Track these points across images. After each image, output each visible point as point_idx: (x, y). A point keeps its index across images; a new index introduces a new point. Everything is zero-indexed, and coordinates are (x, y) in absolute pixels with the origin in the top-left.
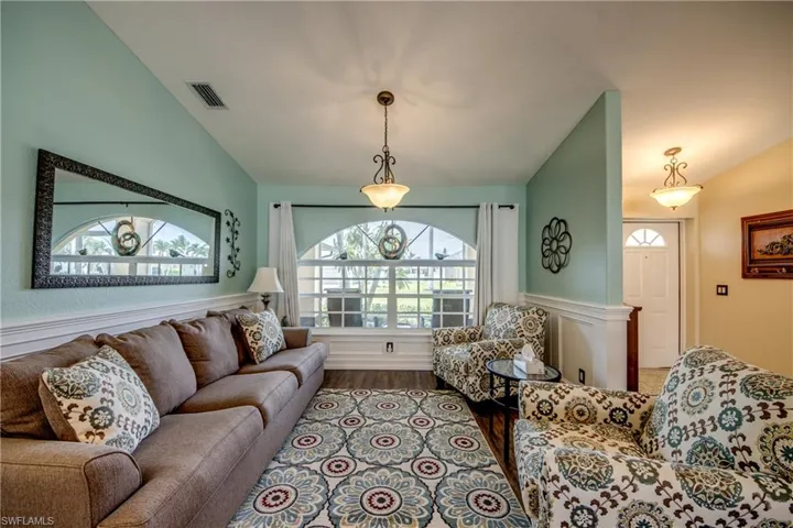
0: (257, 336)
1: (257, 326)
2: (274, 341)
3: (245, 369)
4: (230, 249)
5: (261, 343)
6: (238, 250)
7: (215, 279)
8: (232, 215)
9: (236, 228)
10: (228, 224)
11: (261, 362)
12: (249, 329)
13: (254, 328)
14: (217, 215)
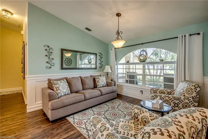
0: (98, 82)
1: (98, 79)
2: (103, 84)
3: (95, 89)
4: (100, 61)
5: (99, 83)
6: (102, 62)
7: (96, 68)
8: (100, 53)
9: (102, 56)
10: (99, 56)
11: (98, 88)
12: (97, 80)
13: (98, 80)
14: (96, 54)
